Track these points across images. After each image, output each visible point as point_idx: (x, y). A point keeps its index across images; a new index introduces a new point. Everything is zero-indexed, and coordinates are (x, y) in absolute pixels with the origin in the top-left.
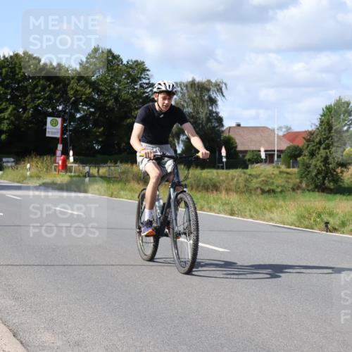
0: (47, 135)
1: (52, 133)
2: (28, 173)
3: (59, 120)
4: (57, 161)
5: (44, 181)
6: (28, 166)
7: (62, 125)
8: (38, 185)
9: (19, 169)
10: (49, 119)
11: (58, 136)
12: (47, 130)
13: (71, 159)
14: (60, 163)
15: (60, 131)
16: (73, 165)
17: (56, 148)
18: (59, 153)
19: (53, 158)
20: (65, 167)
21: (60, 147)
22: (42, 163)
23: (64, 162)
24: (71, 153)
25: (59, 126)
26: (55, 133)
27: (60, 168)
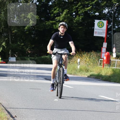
0: (95, 35)
1: (99, 33)
2: (79, 67)
3: (105, 22)
4: (102, 57)
5: (91, 73)
6: (79, 60)
7: (107, 26)
8: (86, 76)
9: (71, 62)
10: (96, 22)
11: (104, 35)
12: (95, 31)
13: (114, 55)
14: (105, 58)
15: (105, 31)
16: (116, 60)
17: (102, 46)
18: (104, 50)
19: (99, 54)
20: (109, 61)
21: (105, 45)
22: (90, 58)
23: (108, 57)
24: (114, 50)
25: (105, 28)
26: (101, 33)
27: (105, 63)
